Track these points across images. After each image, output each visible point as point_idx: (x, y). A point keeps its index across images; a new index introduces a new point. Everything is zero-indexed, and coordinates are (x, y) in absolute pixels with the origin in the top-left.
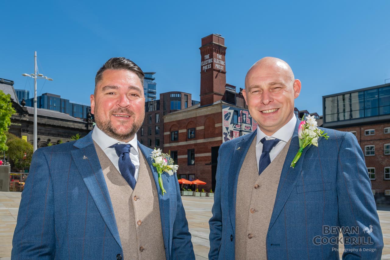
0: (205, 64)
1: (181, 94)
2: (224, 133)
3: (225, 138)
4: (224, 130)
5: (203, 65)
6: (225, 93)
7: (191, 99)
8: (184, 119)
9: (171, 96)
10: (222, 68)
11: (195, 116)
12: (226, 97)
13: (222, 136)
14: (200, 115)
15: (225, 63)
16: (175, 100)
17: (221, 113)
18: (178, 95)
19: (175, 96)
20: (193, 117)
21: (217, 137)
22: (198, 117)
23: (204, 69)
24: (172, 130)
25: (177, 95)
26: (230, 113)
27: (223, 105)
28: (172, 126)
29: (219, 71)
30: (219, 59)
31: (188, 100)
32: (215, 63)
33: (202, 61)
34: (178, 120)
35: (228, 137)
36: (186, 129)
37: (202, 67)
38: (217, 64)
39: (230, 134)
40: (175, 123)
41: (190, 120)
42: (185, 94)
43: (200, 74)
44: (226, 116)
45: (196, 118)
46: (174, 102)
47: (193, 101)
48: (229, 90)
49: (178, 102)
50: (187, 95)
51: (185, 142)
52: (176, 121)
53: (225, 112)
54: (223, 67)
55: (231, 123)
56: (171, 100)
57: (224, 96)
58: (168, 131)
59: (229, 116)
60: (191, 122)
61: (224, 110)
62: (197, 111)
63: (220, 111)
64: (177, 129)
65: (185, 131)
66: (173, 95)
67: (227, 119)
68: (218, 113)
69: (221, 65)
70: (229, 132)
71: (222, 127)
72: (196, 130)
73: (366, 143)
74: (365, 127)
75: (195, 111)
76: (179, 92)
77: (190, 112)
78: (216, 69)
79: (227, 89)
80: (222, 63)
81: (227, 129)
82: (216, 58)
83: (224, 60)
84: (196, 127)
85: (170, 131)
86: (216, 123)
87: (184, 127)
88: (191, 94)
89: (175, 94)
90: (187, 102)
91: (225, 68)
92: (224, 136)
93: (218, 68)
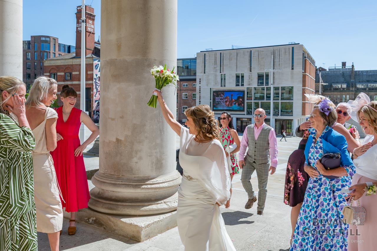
0: (80, 26)
1: (50, 38)
2: (95, 78)
3: (95, 82)
4: (95, 77)
5: (78, 26)
6: (94, 49)
7: (58, 42)
8: (62, 65)
9: (41, 39)
10: (92, 31)
11: (71, 64)
12: (95, 51)
13: (93, 80)
14: (75, 64)
15: (94, 27)
16: (45, 43)
17: (93, 64)
18: (48, 38)
19: (45, 40)
20: (69, 64)
21: (89, 81)
22: (74, 64)
23: (79, 30)
24: (51, 72)
25: (46, 38)
26: (98, 64)
27: (94, 58)
28: (52, 68)
29: (90, 33)
30: (90, 24)
31: (56, 43)
32: (88, 27)
33: (77, 24)
34: (57, 65)
35: (97, 81)
36: (64, 72)
37: (77, 28)
38: (89, 27)
39: (98, 79)
40: (54, 67)
41: (67, 66)
42: (53, 38)
43: (76, 33)
44: (96, 66)
45: (72, 65)
46: (45, 44)
47: (59, 43)
48: (96, 46)
49: (47, 44)
50: (55, 39)
51: (63, 82)
52: (55, 66)
53: (95, 63)
54: (93, 29)
55: (99, 71)
56: (42, 42)
57: (93, 51)
58: (48, 73)
59: (98, 66)
60: (68, 68)
61: (94, 62)
62: (73, 60)
63: (92, 63)
64: (56, 71)
65: (63, 74)
66: (43, 38)
67: (97, 69)
68: (90, 64)
69: (91, 28)
70: (97, 78)
71: (93, 74)
72: (72, 74)
73: (183, 91)
74: (183, 82)
75: (71, 60)
76: (48, 36)
77: (68, 61)
78: (88, 31)
79: (95, 46)
80: (92, 26)
81: (96, 75)
82: (89, 23)
83: (93, 24)
84: (73, 72)
85: (49, 73)
86: (88, 70)
87: (62, 71)
88: (58, 38)
89: (45, 38)
90: (55, 44)
91: (94, 30)
92: (94, 80)
93: (89, 30)
